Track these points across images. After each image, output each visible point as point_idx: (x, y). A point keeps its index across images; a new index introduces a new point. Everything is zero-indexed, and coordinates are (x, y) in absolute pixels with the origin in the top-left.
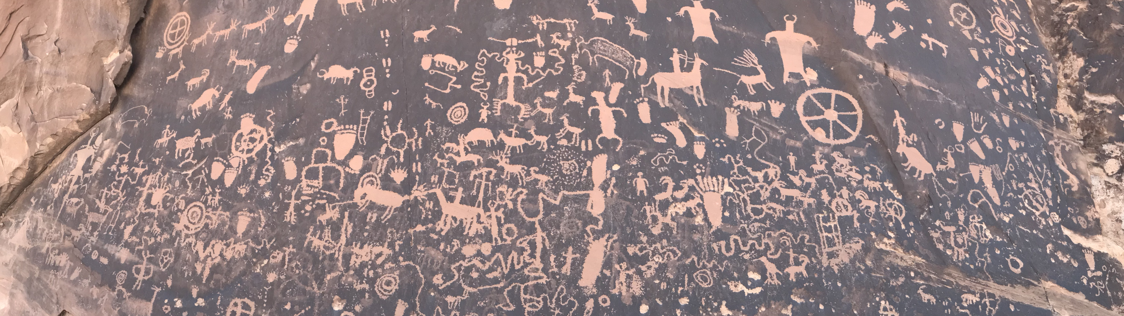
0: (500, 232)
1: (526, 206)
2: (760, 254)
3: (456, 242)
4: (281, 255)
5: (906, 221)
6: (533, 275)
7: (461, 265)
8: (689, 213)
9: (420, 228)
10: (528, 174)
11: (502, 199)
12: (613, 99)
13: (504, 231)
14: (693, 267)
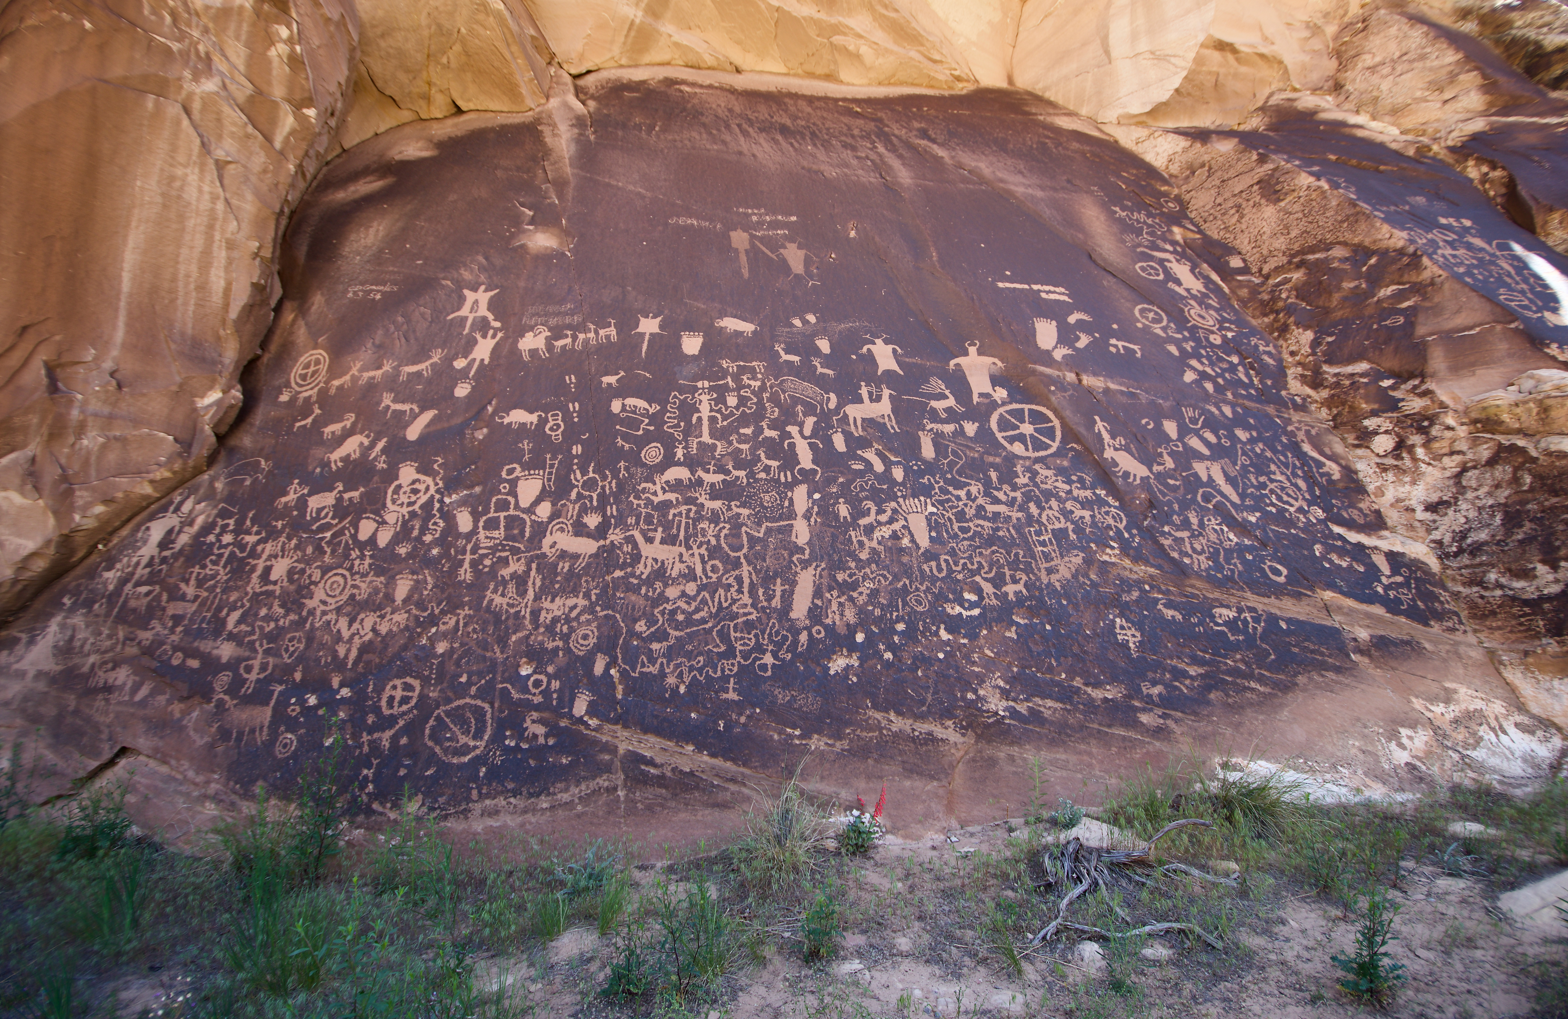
0: (704, 570)
1: (730, 540)
2: (973, 573)
3: (658, 585)
4: (454, 619)
5: (1128, 528)
6: (742, 611)
7: (665, 609)
8: (895, 536)
9: (618, 573)
10: (729, 508)
11: (704, 536)
12: (807, 432)
13: (708, 568)
14: (905, 591)
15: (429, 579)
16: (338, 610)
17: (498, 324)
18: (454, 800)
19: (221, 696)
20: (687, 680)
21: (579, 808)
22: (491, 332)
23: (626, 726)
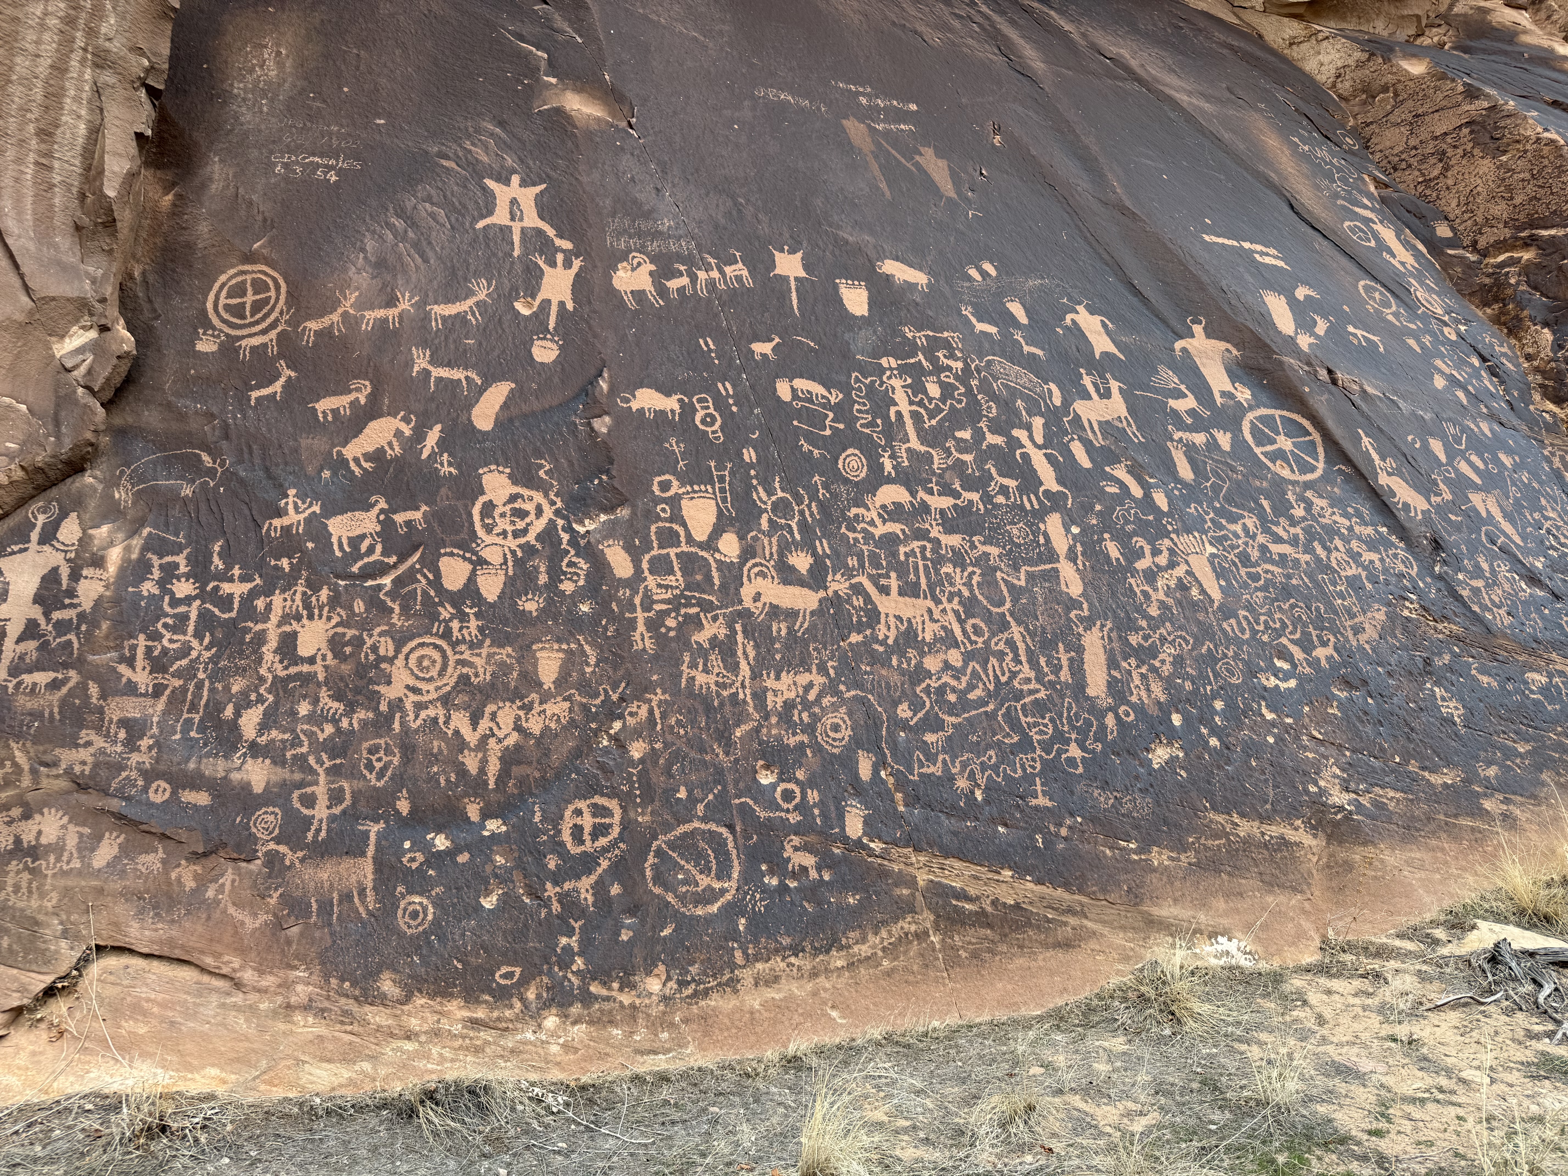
0: (965, 632)
1: (986, 590)
2: (1278, 633)
3: (911, 653)
4: (645, 707)
5: (1420, 576)
6: (1025, 687)
7: (929, 685)
8: (1181, 585)
9: (855, 638)
10: (973, 547)
11: (952, 584)
12: (1039, 439)
13: (969, 629)
14: (1212, 657)
15: (587, 648)
16: (446, 700)
17: (567, 245)
18: (713, 969)
19: (272, 846)
20: (982, 782)
21: (885, 963)
22: (560, 257)
23: (917, 849)
